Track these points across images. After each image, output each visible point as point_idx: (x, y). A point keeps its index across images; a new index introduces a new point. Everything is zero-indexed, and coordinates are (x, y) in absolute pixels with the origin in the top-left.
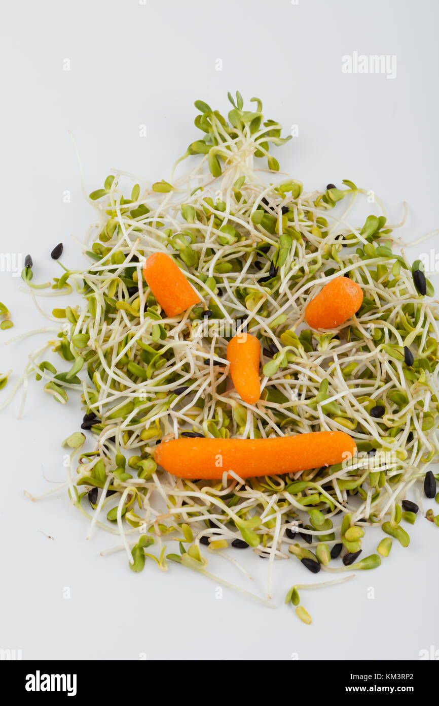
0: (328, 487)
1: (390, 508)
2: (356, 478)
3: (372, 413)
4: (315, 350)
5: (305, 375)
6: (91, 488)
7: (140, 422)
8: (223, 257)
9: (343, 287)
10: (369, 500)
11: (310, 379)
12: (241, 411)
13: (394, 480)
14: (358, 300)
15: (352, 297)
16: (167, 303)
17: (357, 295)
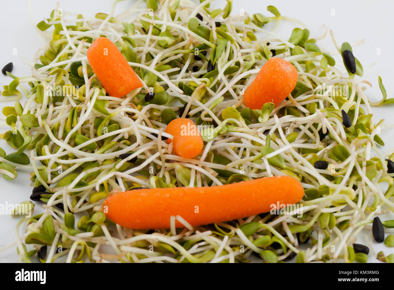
0: (280, 228)
1: (343, 250)
2: (306, 222)
3: (316, 165)
4: (257, 122)
5: (247, 139)
6: (39, 246)
7: (87, 185)
8: (162, 61)
9: (278, 65)
10: (320, 242)
11: (253, 142)
12: (185, 172)
13: (343, 225)
14: (294, 77)
15: (287, 73)
16: (111, 84)
17: (292, 73)
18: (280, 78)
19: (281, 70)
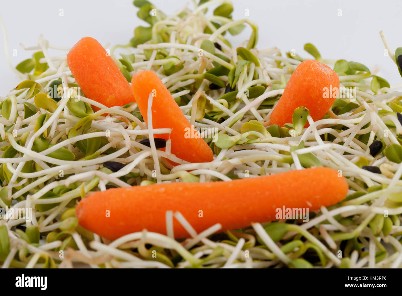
5: (274, 149)
10: (372, 252)
11: (281, 152)
12: (193, 179)
14: (334, 81)
15: (325, 75)
16: (97, 92)
17: (332, 75)
18: (316, 79)
19: (318, 70)
